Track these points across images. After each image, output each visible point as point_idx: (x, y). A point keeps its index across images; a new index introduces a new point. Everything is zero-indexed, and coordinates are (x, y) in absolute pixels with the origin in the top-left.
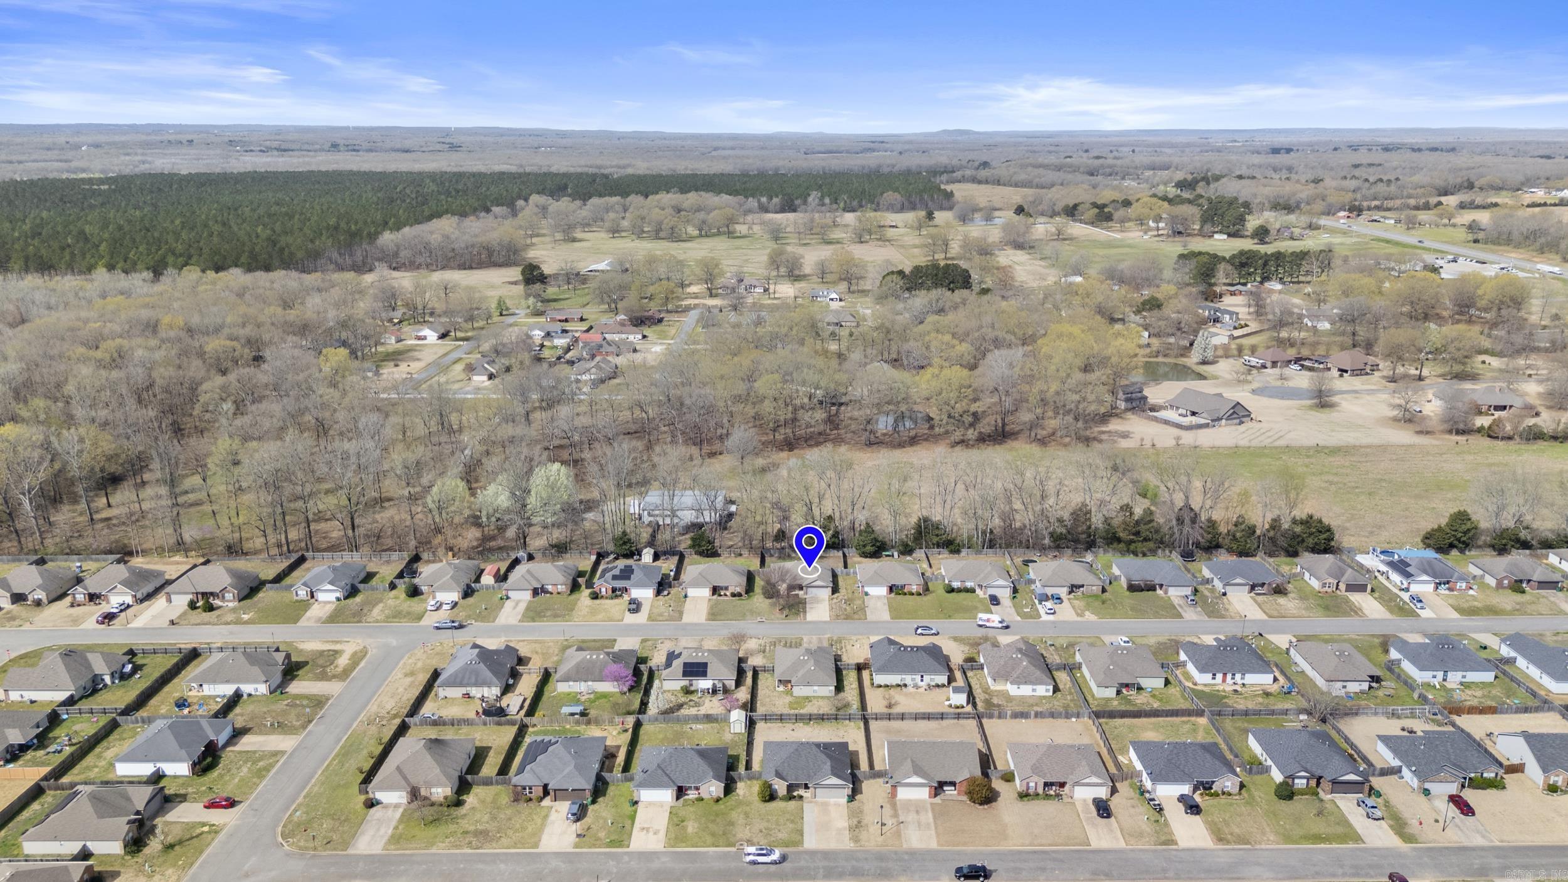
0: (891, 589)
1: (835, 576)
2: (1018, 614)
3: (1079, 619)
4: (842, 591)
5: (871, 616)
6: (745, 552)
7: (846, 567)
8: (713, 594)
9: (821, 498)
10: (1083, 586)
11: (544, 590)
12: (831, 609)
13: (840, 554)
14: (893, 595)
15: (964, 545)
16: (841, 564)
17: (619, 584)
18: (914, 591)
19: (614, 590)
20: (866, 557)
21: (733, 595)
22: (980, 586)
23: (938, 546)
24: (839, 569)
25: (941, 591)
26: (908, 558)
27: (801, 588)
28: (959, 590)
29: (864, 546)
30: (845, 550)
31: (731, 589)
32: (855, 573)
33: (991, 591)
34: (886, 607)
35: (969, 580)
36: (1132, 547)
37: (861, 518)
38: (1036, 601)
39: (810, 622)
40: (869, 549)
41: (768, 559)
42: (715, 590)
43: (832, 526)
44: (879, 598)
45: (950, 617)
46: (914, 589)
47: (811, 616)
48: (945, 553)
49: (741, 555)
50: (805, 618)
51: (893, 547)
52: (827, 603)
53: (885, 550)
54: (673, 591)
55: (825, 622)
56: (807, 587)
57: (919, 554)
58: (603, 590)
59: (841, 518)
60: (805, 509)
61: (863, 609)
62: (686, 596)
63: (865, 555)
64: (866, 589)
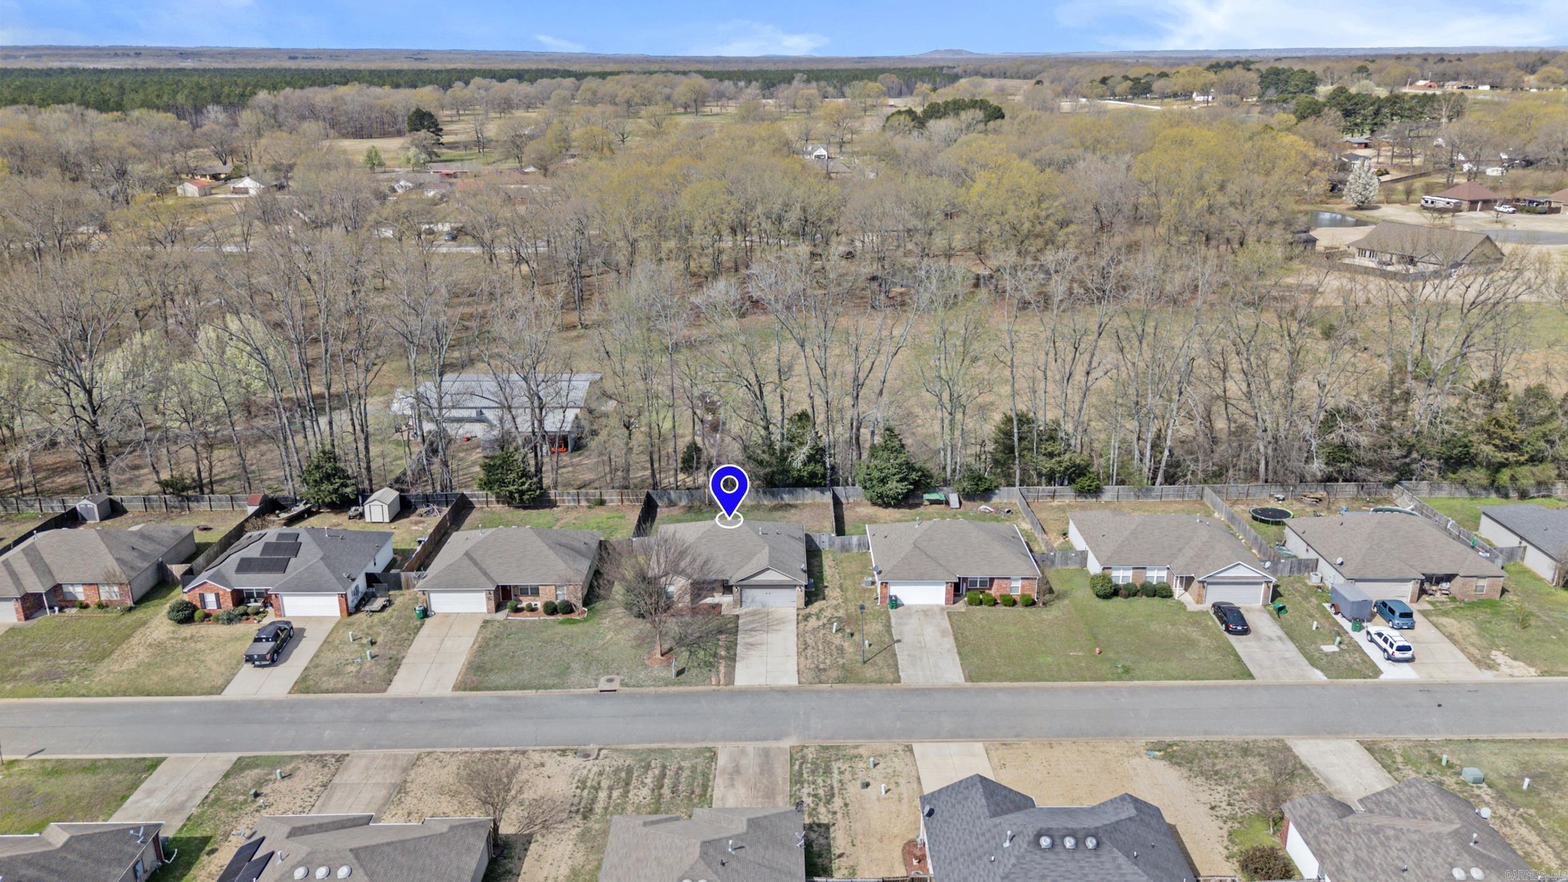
0: (957, 590)
1: (813, 552)
2: (1313, 662)
3: (1487, 676)
4: (833, 593)
5: (911, 674)
6: (612, 497)
7: (840, 530)
8: (499, 608)
9: (783, 372)
10: (1449, 578)
11: (58, 598)
12: (803, 648)
13: (828, 498)
14: (961, 606)
15: (1109, 477)
16: (830, 523)
17: (251, 582)
18: (1016, 594)
19: (240, 598)
20: (887, 505)
21: (551, 609)
22: (1187, 582)
23: (1050, 478)
24: (825, 537)
25: (1084, 594)
26: (983, 507)
27: (727, 588)
28: (1131, 592)
29: (883, 481)
30: (839, 490)
31: (547, 595)
32: (864, 545)
33: (1216, 595)
34: (949, 643)
35: (1155, 565)
36: (1504, 476)
37: (876, 412)
38: (1347, 625)
39: (745, 692)
40: (895, 487)
41: (662, 512)
42: (504, 597)
43: (809, 438)
44: (926, 612)
45: (1127, 673)
46: (1017, 588)
47: (747, 674)
48: (1066, 495)
49: (602, 503)
50: (730, 678)
51: (946, 483)
52: (793, 626)
53: (930, 489)
54: (400, 598)
55: (785, 691)
56: (743, 587)
57: (1007, 496)
58: (210, 599)
59: (829, 420)
60: (750, 397)
61: (887, 647)
62: (425, 613)
63: (883, 501)
64: (894, 590)
